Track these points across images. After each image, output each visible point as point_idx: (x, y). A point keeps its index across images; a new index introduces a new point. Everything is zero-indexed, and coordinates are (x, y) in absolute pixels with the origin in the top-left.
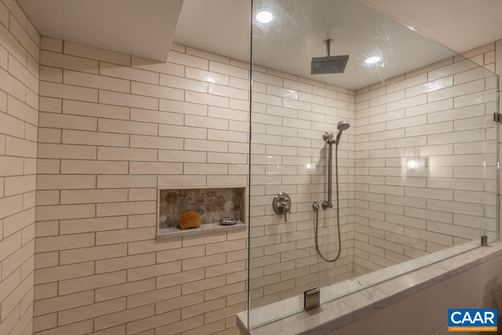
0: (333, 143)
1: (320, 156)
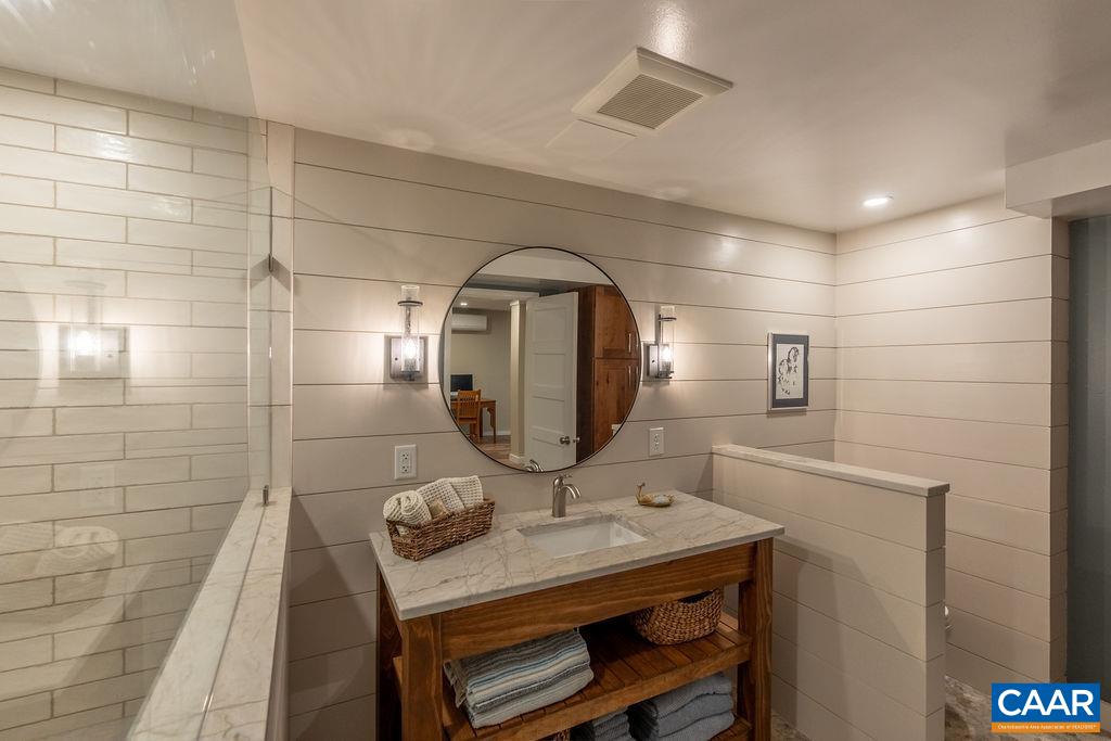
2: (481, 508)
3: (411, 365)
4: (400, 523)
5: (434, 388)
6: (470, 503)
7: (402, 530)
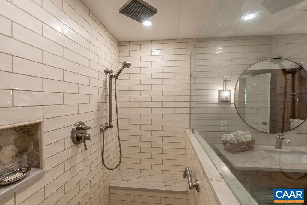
0: (114, 77)
1: (103, 87)
2: (251, 142)
3: (227, 98)
4: (228, 142)
5: (233, 105)
6: (247, 140)
7: (228, 144)
